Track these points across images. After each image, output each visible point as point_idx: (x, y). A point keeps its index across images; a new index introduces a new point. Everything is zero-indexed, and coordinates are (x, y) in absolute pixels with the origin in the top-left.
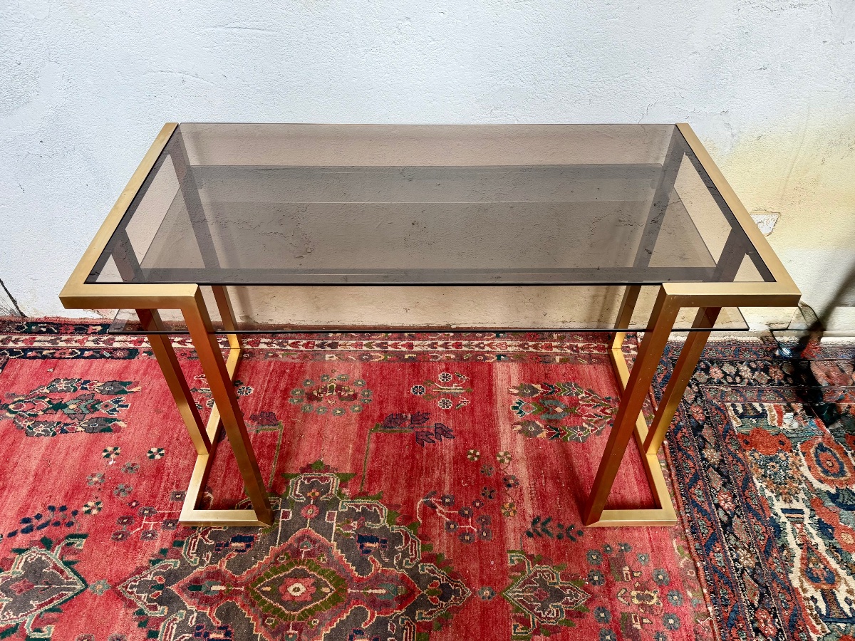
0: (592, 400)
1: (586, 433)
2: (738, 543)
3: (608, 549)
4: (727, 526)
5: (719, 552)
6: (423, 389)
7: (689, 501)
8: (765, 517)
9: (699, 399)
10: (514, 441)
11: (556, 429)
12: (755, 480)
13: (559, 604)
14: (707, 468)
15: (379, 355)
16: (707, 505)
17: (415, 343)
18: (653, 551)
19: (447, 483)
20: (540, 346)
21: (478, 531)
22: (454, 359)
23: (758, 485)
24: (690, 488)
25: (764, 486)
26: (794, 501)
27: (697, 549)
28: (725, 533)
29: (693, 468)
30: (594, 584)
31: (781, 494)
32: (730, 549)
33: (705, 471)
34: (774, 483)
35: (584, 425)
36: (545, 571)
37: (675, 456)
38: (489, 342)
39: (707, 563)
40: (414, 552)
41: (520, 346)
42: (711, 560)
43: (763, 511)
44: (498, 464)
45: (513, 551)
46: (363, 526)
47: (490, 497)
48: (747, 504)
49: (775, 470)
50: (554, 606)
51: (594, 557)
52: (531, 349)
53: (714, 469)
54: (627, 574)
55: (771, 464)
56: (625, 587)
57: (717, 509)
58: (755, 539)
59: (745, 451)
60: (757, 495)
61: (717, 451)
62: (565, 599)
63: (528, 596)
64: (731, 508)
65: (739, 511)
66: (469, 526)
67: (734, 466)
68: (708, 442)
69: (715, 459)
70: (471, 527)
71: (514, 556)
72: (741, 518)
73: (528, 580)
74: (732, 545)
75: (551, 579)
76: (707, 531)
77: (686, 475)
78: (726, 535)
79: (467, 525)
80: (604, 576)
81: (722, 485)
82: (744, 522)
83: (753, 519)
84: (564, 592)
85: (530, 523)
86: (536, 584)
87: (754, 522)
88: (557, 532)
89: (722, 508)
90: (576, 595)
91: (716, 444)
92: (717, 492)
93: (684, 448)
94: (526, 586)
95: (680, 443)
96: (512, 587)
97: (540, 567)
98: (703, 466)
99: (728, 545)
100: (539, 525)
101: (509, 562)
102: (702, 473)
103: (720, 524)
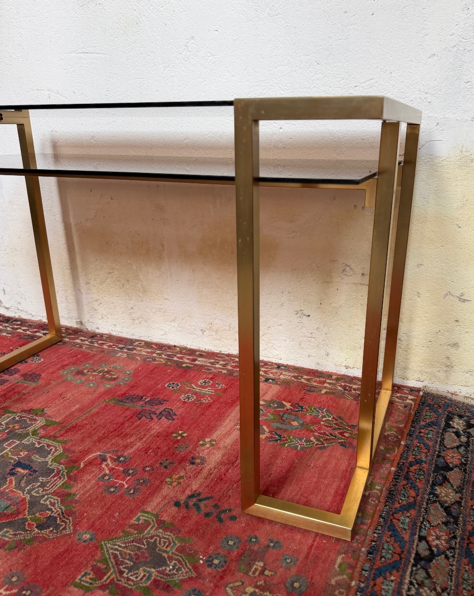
0: (335, 424)
1: (309, 444)
2: (427, 582)
3: (254, 540)
4: (423, 561)
5: (392, 581)
6: (178, 385)
7: (385, 524)
9: (463, 448)
10: (228, 434)
11: (280, 436)
13: (153, 570)
14: (431, 502)
15: (162, 360)
16: (408, 534)
17: (199, 359)
18: (307, 557)
19: (135, 447)
20: (314, 380)
21: (127, 488)
22: (224, 374)
24: (396, 513)
27: (364, 570)
28: (414, 565)
29: (414, 497)
30: (210, 566)
32: (411, 583)
33: (427, 504)
35: (312, 438)
36: (165, 538)
37: (396, 482)
38: (266, 370)
39: (367, 587)
40: (51, 486)
41: (294, 377)
42: (375, 585)
44: (196, 445)
45: (147, 513)
46: (30, 457)
47: (166, 467)
48: (468, 548)
50: (144, 571)
51: (231, 543)
52: (303, 380)
53: (442, 506)
54: (256, 570)
56: (243, 580)
57: (420, 541)
58: (457, 586)
61: (456, 493)
62: (164, 568)
63: (125, 553)
64: (442, 547)
65: (451, 552)
66: (122, 482)
67: (471, 511)
68: (450, 482)
69: (448, 499)
70: (124, 483)
71: (144, 516)
72: (450, 560)
73: (140, 539)
74: (416, 580)
75: (165, 547)
76: (390, 556)
77: (399, 501)
78: (414, 569)
79: (121, 481)
80: (228, 563)
81: (443, 523)
82: (452, 565)
83: (467, 565)
84: (168, 562)
85: (186, 495)
86: (145, 546)
87: (467, 569)
88: (208, 510)
89: (427, 542)
90: (179, 570)
91: (460, 486)
92: (431, 526)
93: (413, 479)
94: (132, 544)
95: (411, 474)
96: (117, 540)
97: (162, 533)
98: (427, 500)
99: (410, 578)
100: (195, 500)
101: (135, 519)
102: (423, 505)
103: (413, 556)
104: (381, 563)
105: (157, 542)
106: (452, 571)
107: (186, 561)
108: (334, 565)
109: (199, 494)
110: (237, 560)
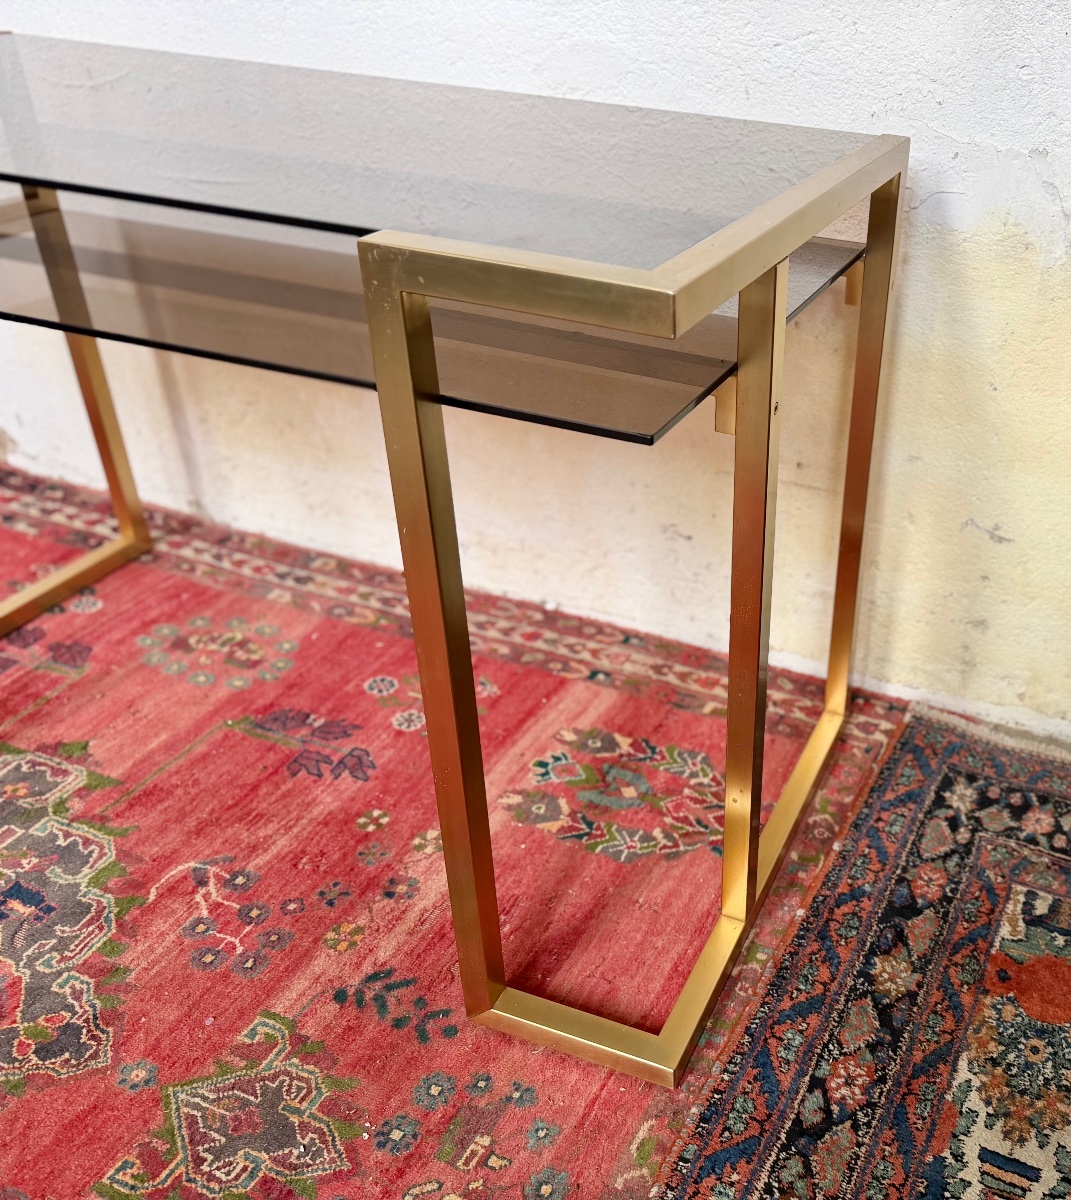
2: (800, 1184)
3: (481, 1084)
4: (805, 1136)
5: (732, 1184)
7: (751, 1050)
8: (923, 1153)
9: (956, 859)
11: (590, 824)
12: (963, 1064)
13: (264, 1156)
14: (856, 995)
15: (369, 613)
16: (791, 1072)
18: (579, 1125)
19: (273, 851)
21: (240, 955)
23: (963, 1073)
24: (778, 1023)
25: (976, 1083)
26: (1033, 1144)
27: (682, 1159)
28: (784, 1148)
29: (824, 984)
30: (381, 1145)
31: (1007, 1115)
32: (768, 1189)
33: (847, 1001)
34: (1008, 1085)
35: (657, 832)
36: (300, 1079)
37: (799, 945)
40: (81, 947)
41: (654, 667)
42: (696, 1194)
43: (929, 1139)
45: (274, 1016)
46: (42, 871)
47: (330, 903)
48: (902, 1105)
49: (1033, 1058)
50: (246, 1157)
51: (435, 1090)
53: (875, 1006)
54: (474, 1153)
55: (1035, 1042)
56: (443, 1178)
57: (810, 1090)
58: (857, 1192)
59: (986, 992)
60: (941, 1097)
61: (914, 971)
62: (287, 1151)
63: (214, 1115)
64: (851, 1102)
65: (866, 1115)
66: (233, 939)
67: (932, 1016)
68: (907, 945)
69: (894, 986)
70: (237, 942)
71: (266, 1025)
72: (860, 1133)
73: (249, 1081)
74: (780, 1182)
75: (297, 1101)
76: (741, 1127)
77: (792, 993)
78: (783, 1155)
79: (232, 936)
80: (419, 1138)
81: (868, 1046)
82: (859, 1145)
83: (890, 1145)
84: (298, 1136)
85: (363, 975)
86: (256, 1097)
87: (887, 1153)
88: (402, 1011)
89: (825, 1092)
90: (318, 1154)
91: (925, 955)
92: (841, 1054)
93: (835, 938)
94: (230, 1093)
95: (833, 925)
96: (200, 1084)
97: (297, 1067)
98: (851, 988)
99: (769, 1177)
100: (378, 985)
101: (245, 1032)
102: (837, 1002)
103: (788, 1124)
104: (721, 1142)
105: (284, 1089)
106: (858, 1157)
107: (336, 1135)
108: (631, 1143)
109: (389, 973)
110: (439, 1133)
